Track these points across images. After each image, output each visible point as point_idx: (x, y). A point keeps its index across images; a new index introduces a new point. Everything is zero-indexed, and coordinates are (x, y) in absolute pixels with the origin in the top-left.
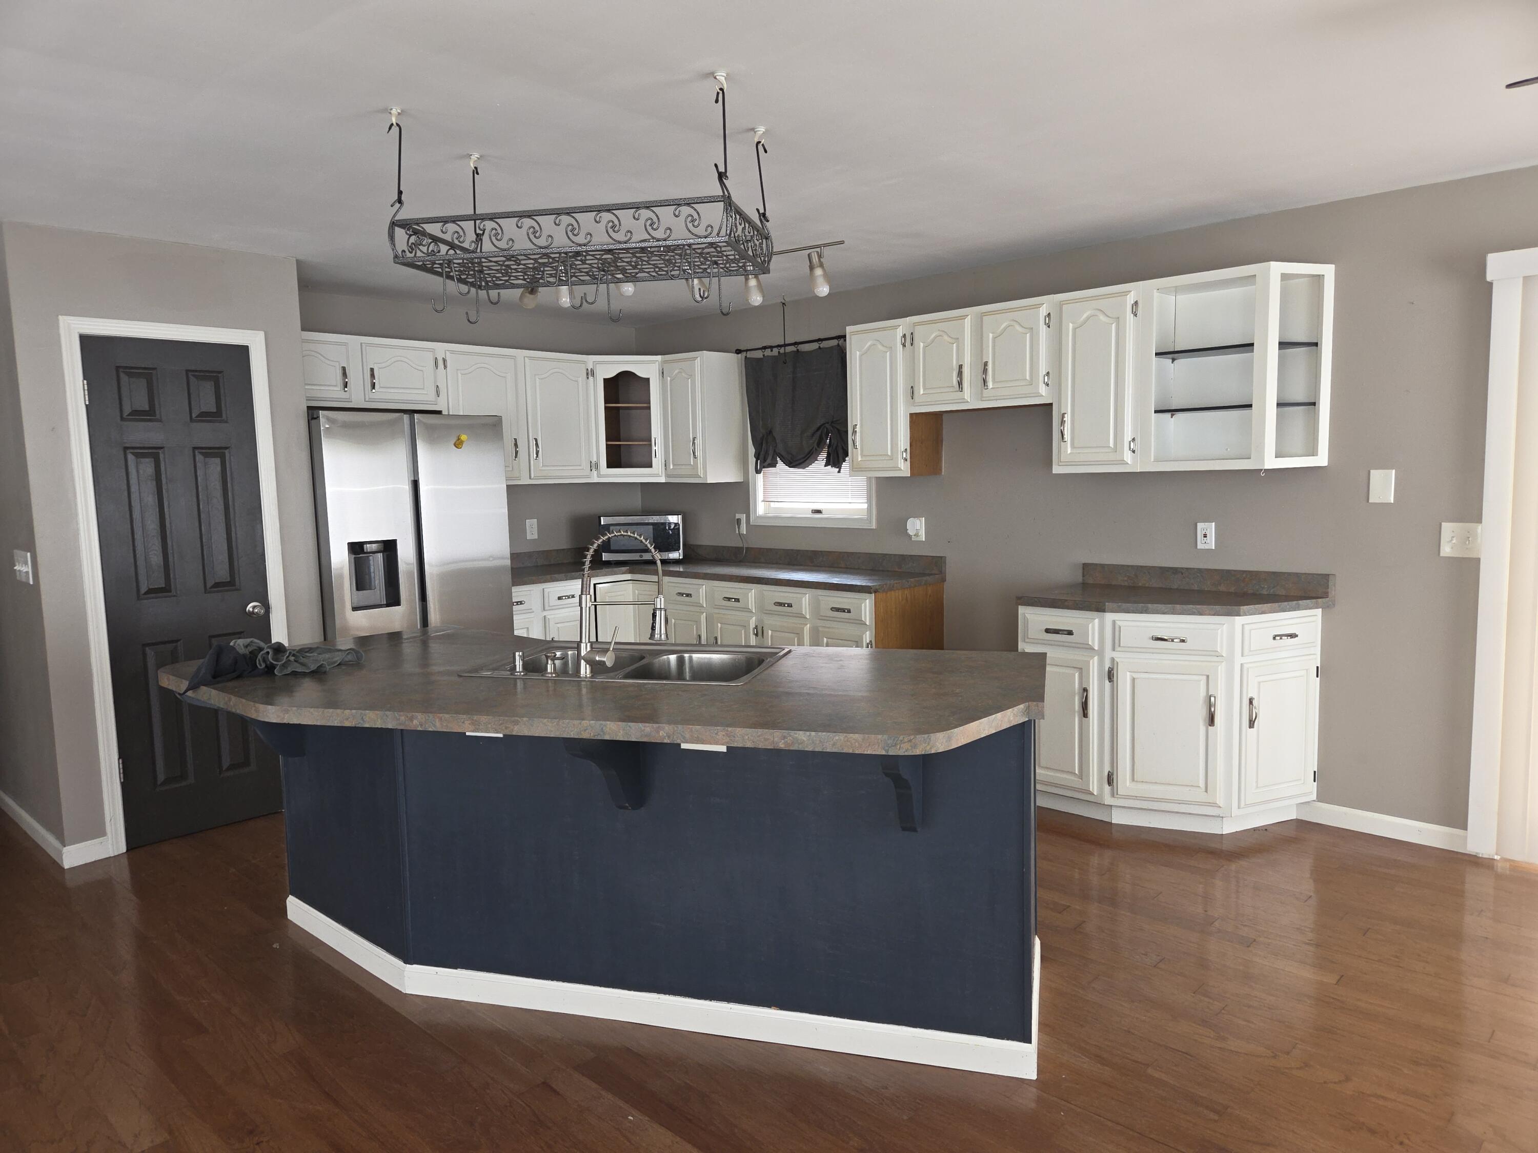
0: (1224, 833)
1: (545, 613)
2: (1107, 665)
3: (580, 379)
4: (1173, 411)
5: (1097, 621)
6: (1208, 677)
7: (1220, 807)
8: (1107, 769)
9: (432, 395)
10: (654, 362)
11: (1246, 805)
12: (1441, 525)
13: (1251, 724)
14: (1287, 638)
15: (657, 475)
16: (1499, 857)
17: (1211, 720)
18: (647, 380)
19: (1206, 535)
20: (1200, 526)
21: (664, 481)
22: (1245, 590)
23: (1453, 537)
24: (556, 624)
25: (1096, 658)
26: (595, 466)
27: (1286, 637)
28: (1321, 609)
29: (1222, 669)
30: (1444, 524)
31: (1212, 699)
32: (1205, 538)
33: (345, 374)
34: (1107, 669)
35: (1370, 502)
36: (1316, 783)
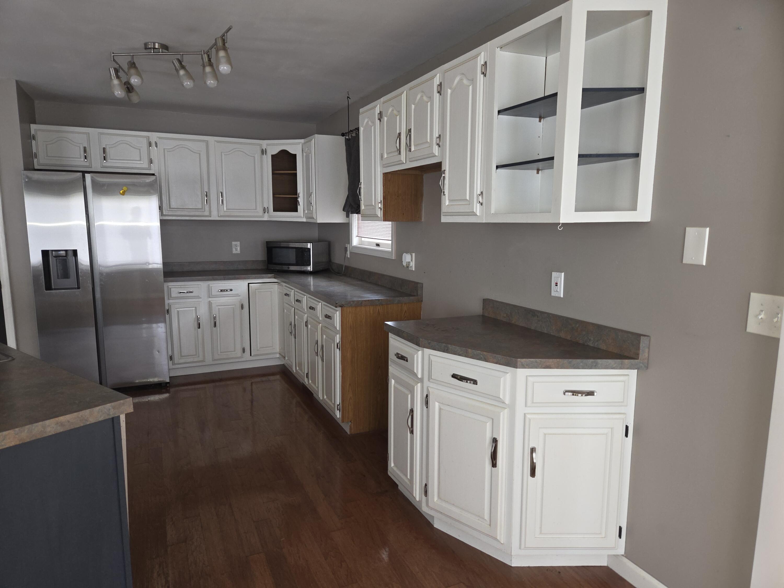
0: (513, 565)
1: (210, 299)
2: (425, 393)
3: (256, 156)
5: (420, 353)
6: (493, 420)
7: (501, 543)
8: (424, 481)
9: (146, 165)
10: (299, 143)
11: (525, 547)
12: (750, 294)
13: (533, 473)
14: (582, 395)
15: (300, 217)
17: (494, 461)
18: (295, 156)
19: (558, 283)
20: (554, 274)
21: (305, 221)
22: (578, 339)
23: (762, 311)
24: (217, 306)
25: (419, 384)
26: (265, 210)
27: (580, 394)
28: (636, 370)
29: (504, 416)
30: (753, 294)
31: (496, 442)
32: (556, 286)
33: (85, 151)
34: (425, 396)
35: (684, 262)
36: (622, 539)
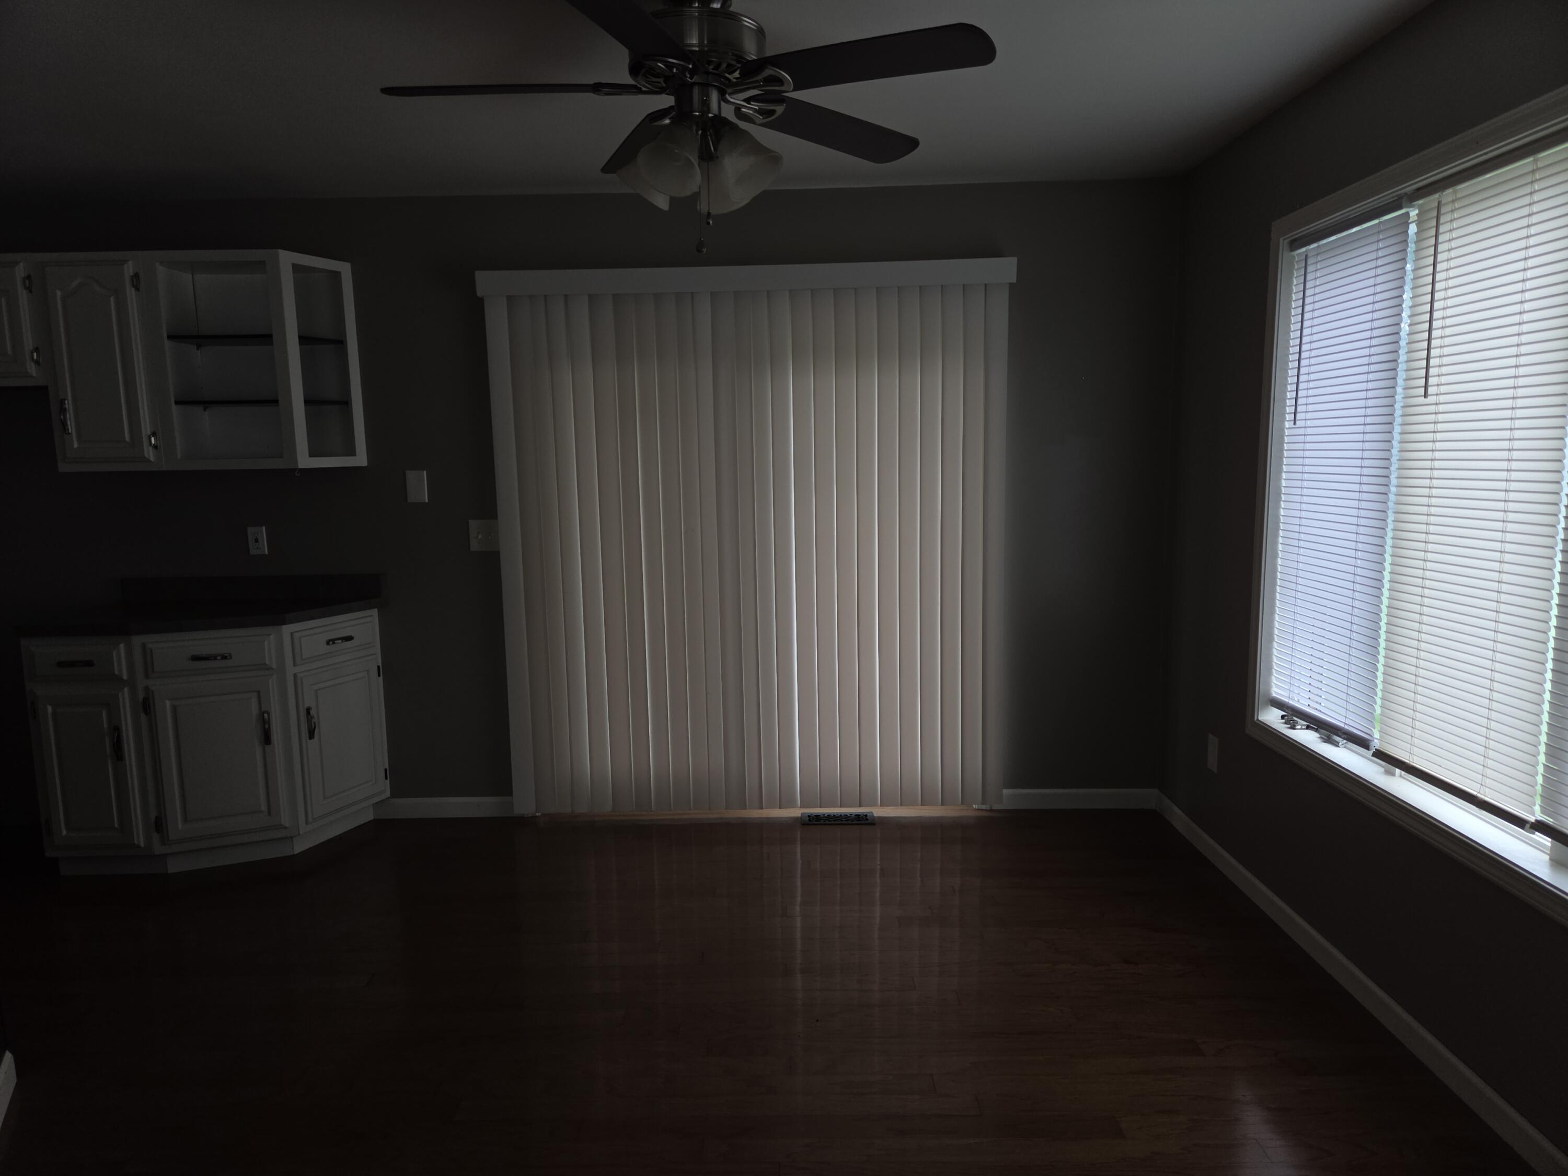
0: (295, 853)
2: (141, 696)
4: (206, 404)
5: (122, 646)
6: (259, 692)
7: (286, 828)
8: (153, 815)
11: (315, 819)
12: (468, 522)
13: (311, 734)
14: (342, 642)
16: (540, 814)
17: (267, 738)
19: (258, 539)
20: (250, 530)
23: (478, 533)
25: (126, 690)
27: (340, 641)
28: (376, 609)
29: (273, 682)
30: (470, 521)
31: (266, 715)
32: (257, 543)
34: (141, 700)
35: (408, 501)
36: (388, 780)
